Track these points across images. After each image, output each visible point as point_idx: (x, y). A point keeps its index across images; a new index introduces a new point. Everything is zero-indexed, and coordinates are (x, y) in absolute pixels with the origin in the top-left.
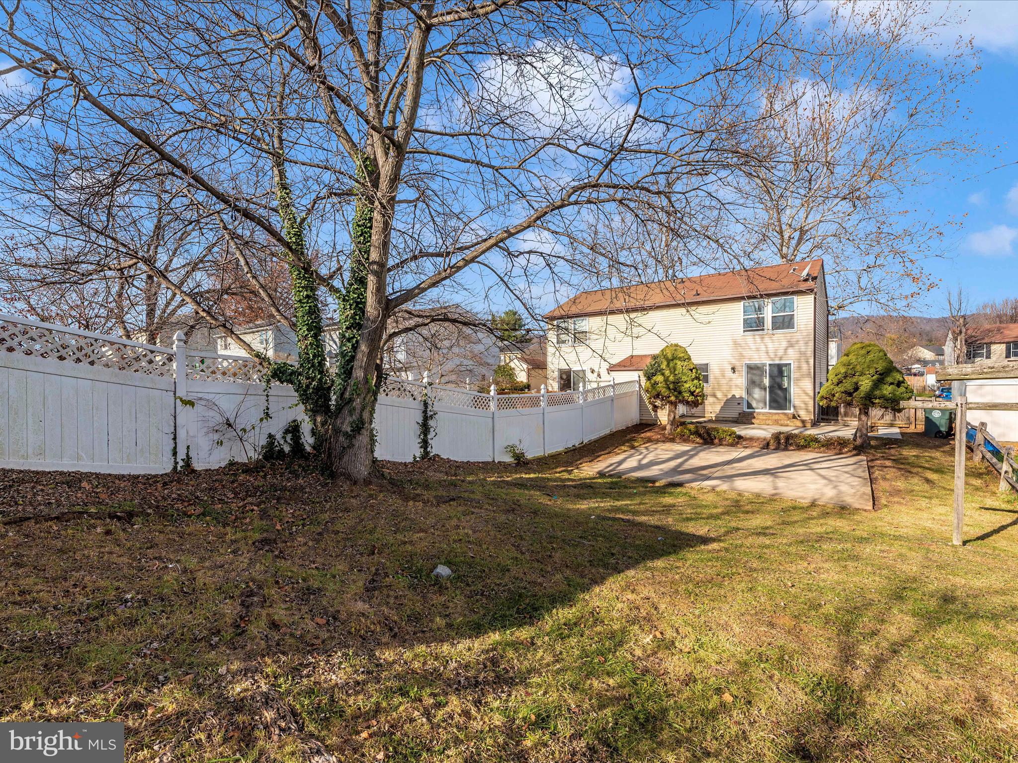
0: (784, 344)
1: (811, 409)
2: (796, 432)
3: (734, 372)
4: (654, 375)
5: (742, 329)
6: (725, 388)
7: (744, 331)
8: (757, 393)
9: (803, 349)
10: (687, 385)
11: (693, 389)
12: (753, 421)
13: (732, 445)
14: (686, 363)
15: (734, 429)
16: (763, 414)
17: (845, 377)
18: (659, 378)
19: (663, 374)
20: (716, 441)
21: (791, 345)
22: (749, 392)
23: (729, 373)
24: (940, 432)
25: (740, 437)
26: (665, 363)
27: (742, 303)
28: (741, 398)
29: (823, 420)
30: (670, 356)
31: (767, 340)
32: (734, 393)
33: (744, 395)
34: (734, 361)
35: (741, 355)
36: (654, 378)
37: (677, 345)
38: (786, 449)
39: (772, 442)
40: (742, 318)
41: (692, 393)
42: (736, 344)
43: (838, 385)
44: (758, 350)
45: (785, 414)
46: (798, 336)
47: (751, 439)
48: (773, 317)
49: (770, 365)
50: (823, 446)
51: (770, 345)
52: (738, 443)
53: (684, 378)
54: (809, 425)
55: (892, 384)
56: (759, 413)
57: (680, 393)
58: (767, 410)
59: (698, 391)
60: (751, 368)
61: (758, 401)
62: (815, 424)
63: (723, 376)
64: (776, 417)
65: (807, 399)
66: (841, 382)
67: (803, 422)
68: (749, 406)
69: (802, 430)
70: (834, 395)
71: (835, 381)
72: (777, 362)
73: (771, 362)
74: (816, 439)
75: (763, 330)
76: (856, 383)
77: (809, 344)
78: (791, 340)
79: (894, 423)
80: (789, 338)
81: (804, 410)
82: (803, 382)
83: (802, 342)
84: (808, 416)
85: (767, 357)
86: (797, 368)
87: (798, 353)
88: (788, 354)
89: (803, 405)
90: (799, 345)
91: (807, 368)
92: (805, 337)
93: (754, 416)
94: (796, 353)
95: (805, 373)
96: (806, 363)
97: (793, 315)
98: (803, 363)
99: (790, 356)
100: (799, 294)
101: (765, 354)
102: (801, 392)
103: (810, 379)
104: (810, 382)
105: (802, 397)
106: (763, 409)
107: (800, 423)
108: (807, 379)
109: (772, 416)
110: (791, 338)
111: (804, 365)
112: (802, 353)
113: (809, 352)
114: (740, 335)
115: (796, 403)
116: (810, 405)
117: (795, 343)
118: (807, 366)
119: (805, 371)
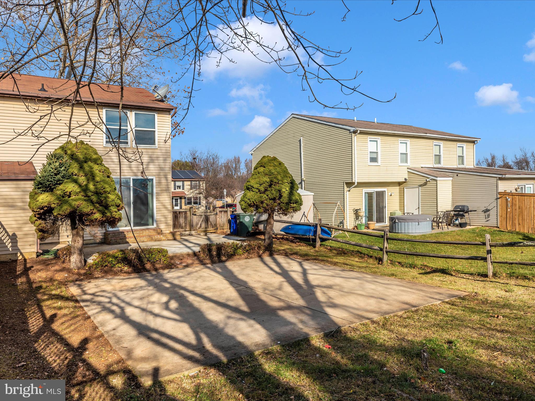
0: (146, 160)
1: (171, 222)
5: (104, 141)
7: (107, 142)
9: (162, 165)
13: (168, 267)
21: (152, 160)
44: (121, 163)
45: (149, 230)
46: (158, 152)
48: (136, 130)
49: (133, 180)
58: (132, 227)
65: (165, 212)
72: (140, 177)
73: (135, 178)
75: (126, 143)
77: (168, 161)
78: (152, 156)
79: (208, 229)
80: (150, 153)
81: (164, 224)
82: (163, 196)
83: (161, 159)
84: (168, 229)
85: (130, 171)
86: (158, 184)
87: (158, 169)
88: (150, 169)
89: (163, 219)
90: (159, 161)
91: (166, 184)
92: (164, 154)
93: (125, 235)
94: (156, 169)
95: (164, 189)
96: (164, 179)
97: (154, 131)
98: (162, 179)
99: (151, 171)
100: (159, 112)
101: (128, 169)
102: (161, 207)
103: (168, 194)
104: (169, 196)
105: (163, 212)
106: (126, 226)
107: (172, 236)
108: (165, 194)
109: (143, 233)
110: (152, 153)
111: (163, 181)
112: (161, 169)
113: (167, 169)
114: (102, 146)
115: (158, 217)
116: (169, 219)
117: (156, 159)
118: (165, 181)
119: (164, 186)
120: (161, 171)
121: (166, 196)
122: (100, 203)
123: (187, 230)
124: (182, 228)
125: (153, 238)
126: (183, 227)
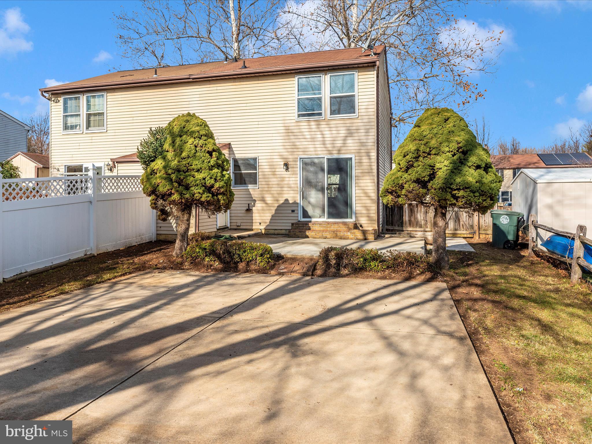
0: (343, 132)
1: (374, 216)
2: (354, 247)
3: (287, 169)
4: (153, 159)
5: (296, 115)
6: (275, 190)
7: (299, 116)
8: (314, 196)
9: (364, 139)
10: (199, 176)
11: (209, 182)
12: (308, 233)
13: (263, 271)
14: (201, 142)
15: (271, 246)
16: (320, 224)
17: (417, 158)
18: (158, 164)
19: (164, 158)
20: (241, 266)
21: (350, 133)
22: (304, 197)
23: (281, 170)
24: (508, 241)
25: (279, 258)
26: (169, 140)
27: (296, 79)
28: (295, 203)
29: (388, 231)
30: (176, 129)
31: (323, 126)
32: (286, 196)
33: (298, 199)
34: (286, 154)
35: (294, 146)
36: (153, 164)
37: (189, 114)
38: (337, 275)
39: (321, 262)
40: (296, 97)
41: (209, 189)
42: (288, 131)
43: (406, 171)
44: (313, 139)
45: (345, 224)
46: (358, 123)
47: (294, 259)
48: (331, 97)
49: (328, 160)
50: (388, 267)
51: (327, 134)
52: (272, 267)
53: (196, 164)
54: (371, 237)
55: (478, 167)
56: (315, 223)
57: (187, 187)
58: (325, 219)
59: (217, 185)
60: (307, 164)
61: (314, 206)
62: (379, 236)
63: (274, 174)
64: (334, 228)
65: (368, 202)
66: (412, 166)
67: (364, 232)
68: (305, 214)
69: (362, 243)
70: (402, 187)
71: (403, 164)
72: (335, 156)
73: (330, 157)
74: (380, 256)
75: (320, 114)
76: (432, 167)
77: (371, 134)
78: (351, 128)
79: (458, 232)
80: (348, 125)
81: (366, 218)
82: (365, 181)
83: (362, 131)
84: (370, 225)
85: (324, 149)
86: (358, 164)
87: (359, 144)
88: (347, 145)
89: (364, 212)
90: (360, 134)
91: (368, 164)
92: (366, 124)
93: (310, 227)
94: (356, 145)
95: (366, 171)
96: (367, 158)
97: (353, 96)
98: (364, 158)
99: (350, 148)
100: (360, 69)
101: (322, 146)
102: (362, 195)
103: (372, 178)
104: (372, 181)
105: (364, 201)
106: (320, 217)
107: (361, 234)
108: (367, 178)
109: (330, 227)
110: (351, 125)
111: (365, 160)
112: (362, 144)
113: (371, 144)
114: (294, 121)
115: (357, 208)
116: (372, 212)
117: (355, 131)
118: (367, 161)
119: (366, 167)
120: (362, 148)
121: (369, 181)
122: (180, 182)
123: (427, 230)
124: (421, 227)
125: (338, 234)
126: (423, 225)
